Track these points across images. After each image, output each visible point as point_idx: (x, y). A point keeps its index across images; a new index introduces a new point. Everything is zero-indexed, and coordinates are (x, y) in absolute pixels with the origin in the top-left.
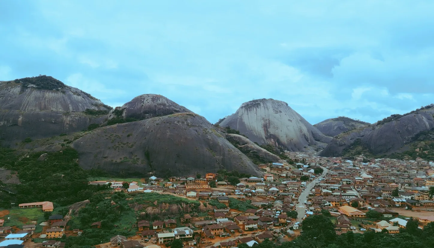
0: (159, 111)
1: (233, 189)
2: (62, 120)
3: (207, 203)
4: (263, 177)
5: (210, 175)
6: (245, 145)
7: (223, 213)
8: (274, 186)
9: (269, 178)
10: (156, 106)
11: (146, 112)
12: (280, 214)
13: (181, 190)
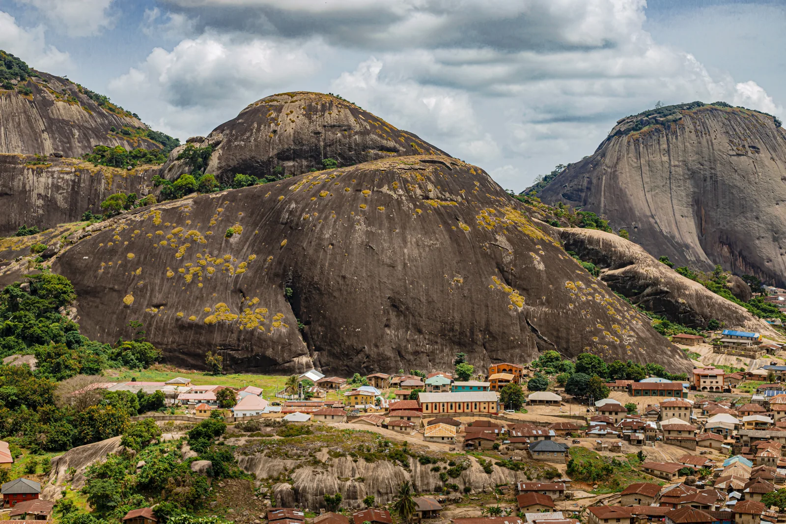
0: (328, 148)
1: (582, 418)
2: (24, 185)
3: (494, 461)
4: (688, 379)
5: (504, 370)
6: (628, 267)
7: (547, 494)
8: (726, 407)
9: (708, 381)
10: (319, 133)
11: (283, 156)
12: (742, 499)
13: (406, 419)
